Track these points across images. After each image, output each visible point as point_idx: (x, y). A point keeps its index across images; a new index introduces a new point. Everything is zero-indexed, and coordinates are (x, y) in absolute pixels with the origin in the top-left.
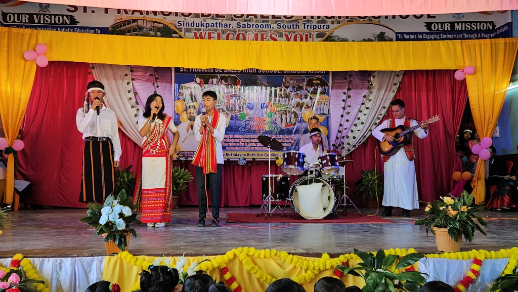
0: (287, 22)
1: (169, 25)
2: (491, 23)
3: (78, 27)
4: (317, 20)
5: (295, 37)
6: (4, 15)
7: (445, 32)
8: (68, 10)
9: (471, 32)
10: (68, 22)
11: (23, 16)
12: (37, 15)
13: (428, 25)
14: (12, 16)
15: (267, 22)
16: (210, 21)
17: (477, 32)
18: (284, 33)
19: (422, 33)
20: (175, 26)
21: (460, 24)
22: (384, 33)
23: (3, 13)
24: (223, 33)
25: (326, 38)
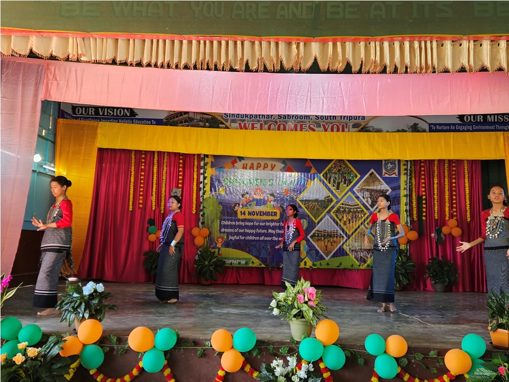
1: (217, 117)
3: (136, 119)
5: (332, 127)
6: (74, 109)
7: (477, 123)
9: (504, 123)
10: (128, 115)
11: (90, 109)
12: (102, 108)
13: (461, 117)
14: (80, 109)
18: (322, 123)
19: (454, 125)
20: (222, 117)
21: (492, 116)
22: (417, 124)
24: (266, 123)
25: (362, 129)
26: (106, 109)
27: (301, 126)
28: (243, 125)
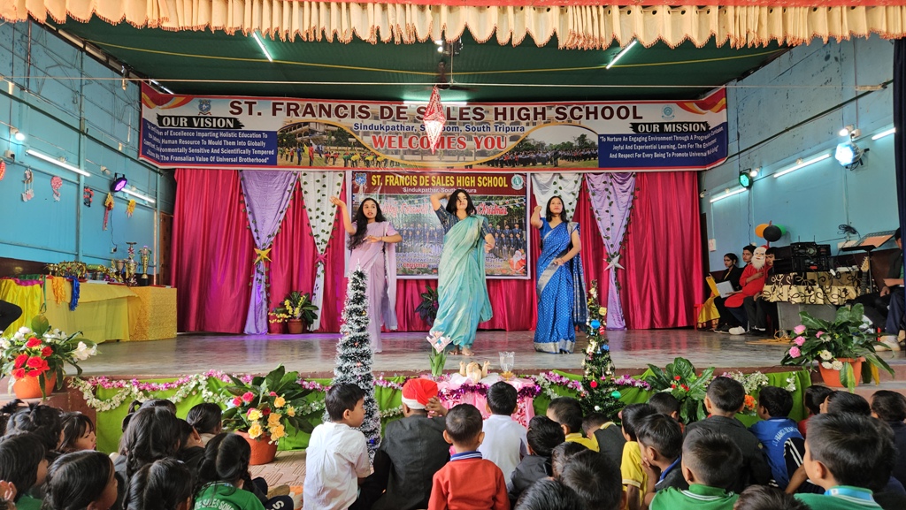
0: (477, 124)
1: (345, 129)
2: (705, 123)
3: (242, 132)
4: (511, 121)
5: (486, 140)
6: (160, 118)
7: (653, 134)
8: (232, 112)
9: (682, 133)
10: (232, 126)
11: (181, 119)
12: (197, 118)
13: (635, 126)
14: (169, 119)
15: (455, 123)
16: (390, 123)
17: (689, 133)
18: (473, 136)
19: (627, 136)
20: (351, 129)
21: (670, 125)
22: (585, 136)
23: (158, 116)
24: (405, 136)
25: (521, 142)
26: (202, 119)
27: (449, 139)
28: (377, 138)
